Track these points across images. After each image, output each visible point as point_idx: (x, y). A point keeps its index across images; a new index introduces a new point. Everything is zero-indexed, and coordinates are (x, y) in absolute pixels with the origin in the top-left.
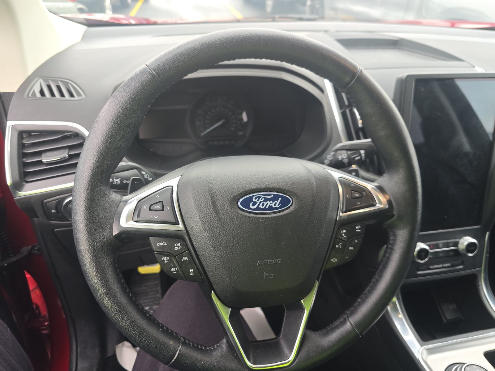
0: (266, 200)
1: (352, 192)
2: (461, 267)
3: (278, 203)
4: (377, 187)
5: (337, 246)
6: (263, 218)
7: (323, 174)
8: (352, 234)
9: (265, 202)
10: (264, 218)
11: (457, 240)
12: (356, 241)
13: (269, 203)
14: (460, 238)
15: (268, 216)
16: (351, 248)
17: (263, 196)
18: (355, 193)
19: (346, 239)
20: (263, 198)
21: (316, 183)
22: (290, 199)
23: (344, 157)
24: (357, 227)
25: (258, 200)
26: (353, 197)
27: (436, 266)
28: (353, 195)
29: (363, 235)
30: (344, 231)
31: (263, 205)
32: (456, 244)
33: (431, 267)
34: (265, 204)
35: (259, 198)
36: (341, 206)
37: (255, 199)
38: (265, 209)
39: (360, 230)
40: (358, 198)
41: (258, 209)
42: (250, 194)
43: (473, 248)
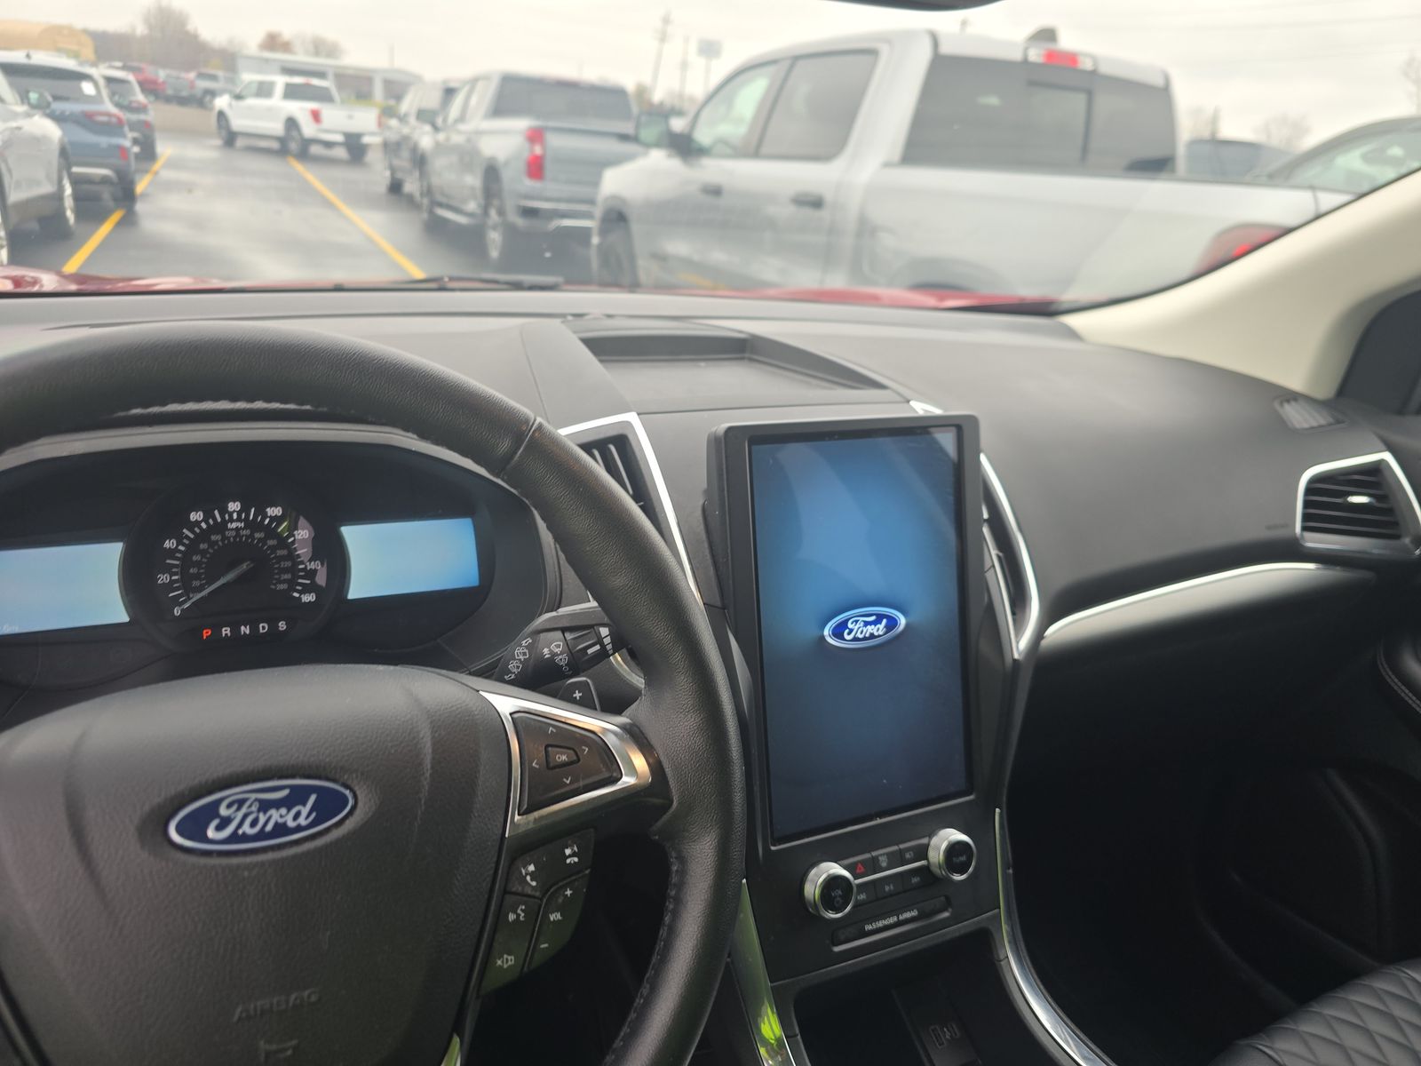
0: (265, 806)
1: (550, 749)
2: (946, 914)
3: (305, 811)
4: (623, 727)
5: (512, 917)
6: (249, 867)
7: (457, 709)
8: (553, 875)
9: (261, 815)
10: (256, 865)
11: (925, 841)
12: (569, 892)
13: (276, 815)
14: (931, 835)
15: (270, 856)
16: (555, 916)
17: (253, 796)
18: (558, 753)
19: (536, 891)
20: (256, 800)
21: (433, 738)
22: (347, 792)
23: (558, 650)
24: (568, 852)
25: (239, 809)
26: (551, 765)
27: (880, 924)
28: (551, 760)
29: (587, 872)
30: (531, 868)
31: (253, 824)
32: (922, 852)
33: (868, 927)
34: (262, 819)
35: (241, 803)
36: (515, 795)
37: (229, 806)
38: (261, 835)
39: (576, 859)
40: (564, 765)
41: (234, 838)
42: (210, 793)
43: (963, 858)
